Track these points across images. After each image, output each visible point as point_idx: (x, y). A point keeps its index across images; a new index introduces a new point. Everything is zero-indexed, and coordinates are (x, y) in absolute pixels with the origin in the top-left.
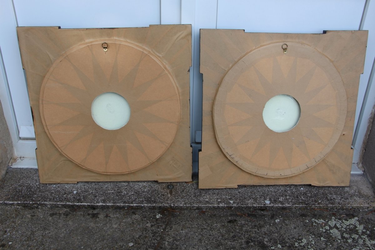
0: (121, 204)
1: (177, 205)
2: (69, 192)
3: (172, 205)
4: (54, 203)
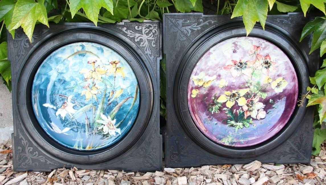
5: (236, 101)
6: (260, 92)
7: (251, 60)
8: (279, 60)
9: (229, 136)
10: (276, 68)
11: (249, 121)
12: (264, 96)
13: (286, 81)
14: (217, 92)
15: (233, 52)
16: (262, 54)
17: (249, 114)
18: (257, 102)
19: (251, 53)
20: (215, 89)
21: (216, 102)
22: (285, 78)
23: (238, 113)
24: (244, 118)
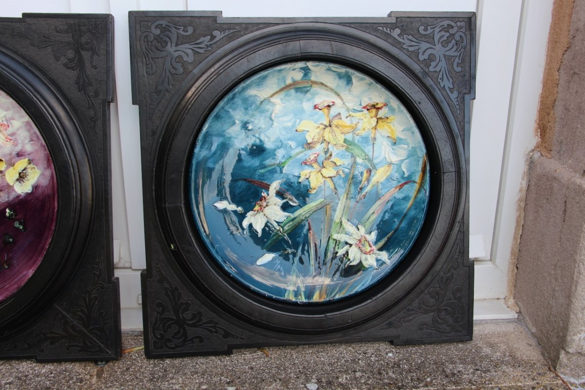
8: (13, 119)
10: (10, 138)
13: (36, 168)
22: (32, 160)
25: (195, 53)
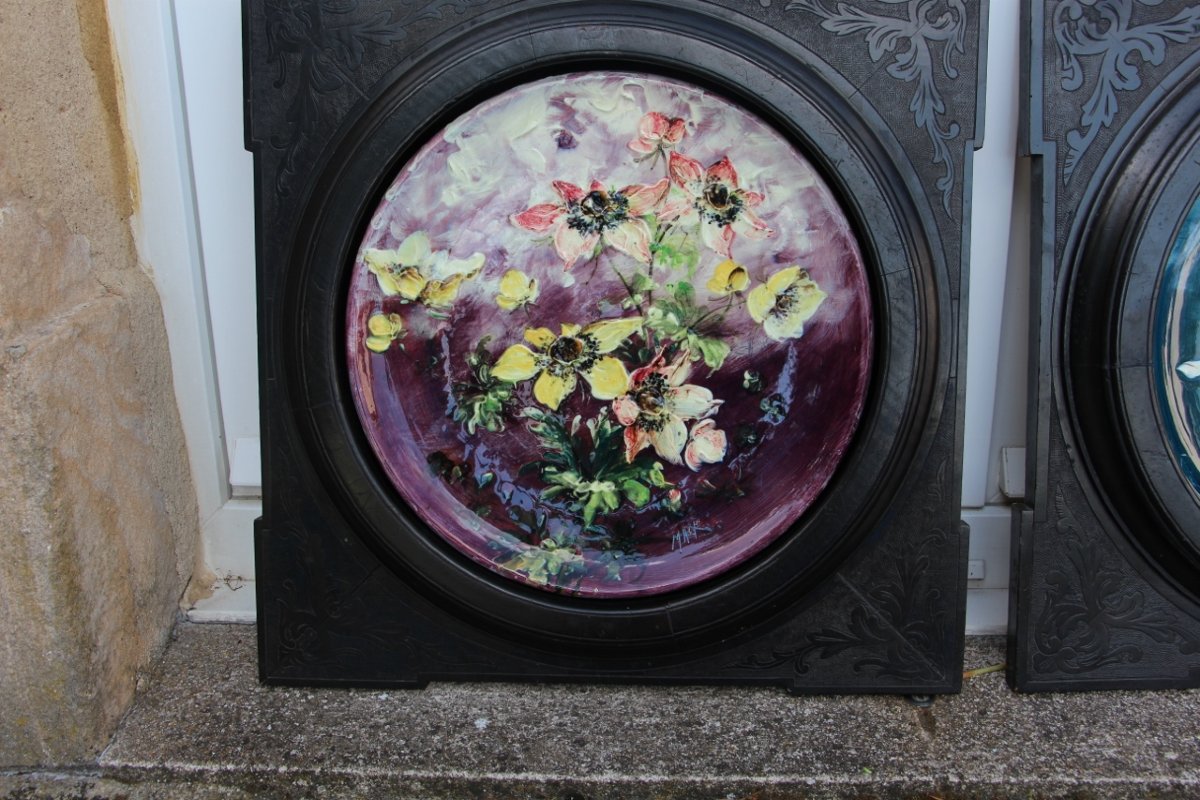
0: (711, 777)
1: (975, 780)
2: (454, 723)
3: (954, 779)
4: (390, 774)
5: (580, 378)
6: (692, 338)
7: (647, 186)
8: (775, 183)
9: (553, 545)
10: (765, 223)
11: (648, 476)
12: (716, 355)
13: (816, 286)
14: (490, 333)
15: (555, 144)
16: (693, 153)
17: (644, 440)
18: (682, 385)
19: (643, 152)
20: (482, 314)
21: (489, 376)
22: (809, 270)
23: (593, 433)
24: (621, 458)
25: (1169, 43)
